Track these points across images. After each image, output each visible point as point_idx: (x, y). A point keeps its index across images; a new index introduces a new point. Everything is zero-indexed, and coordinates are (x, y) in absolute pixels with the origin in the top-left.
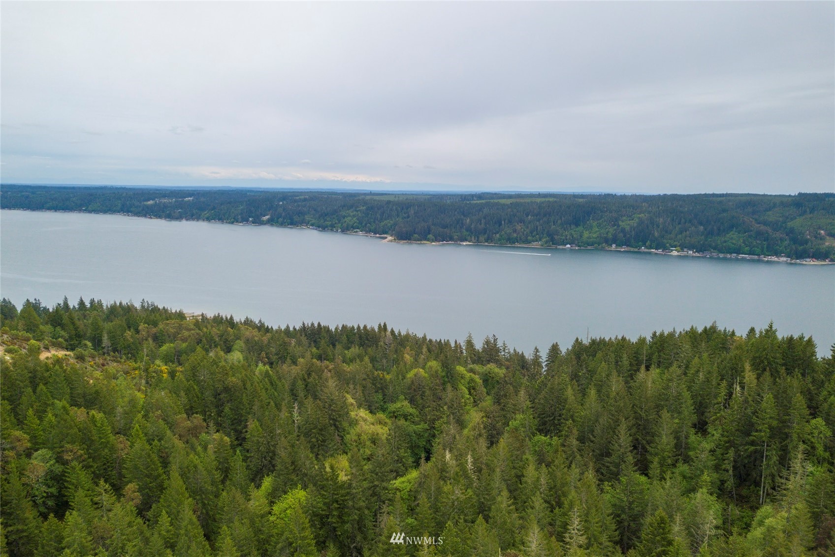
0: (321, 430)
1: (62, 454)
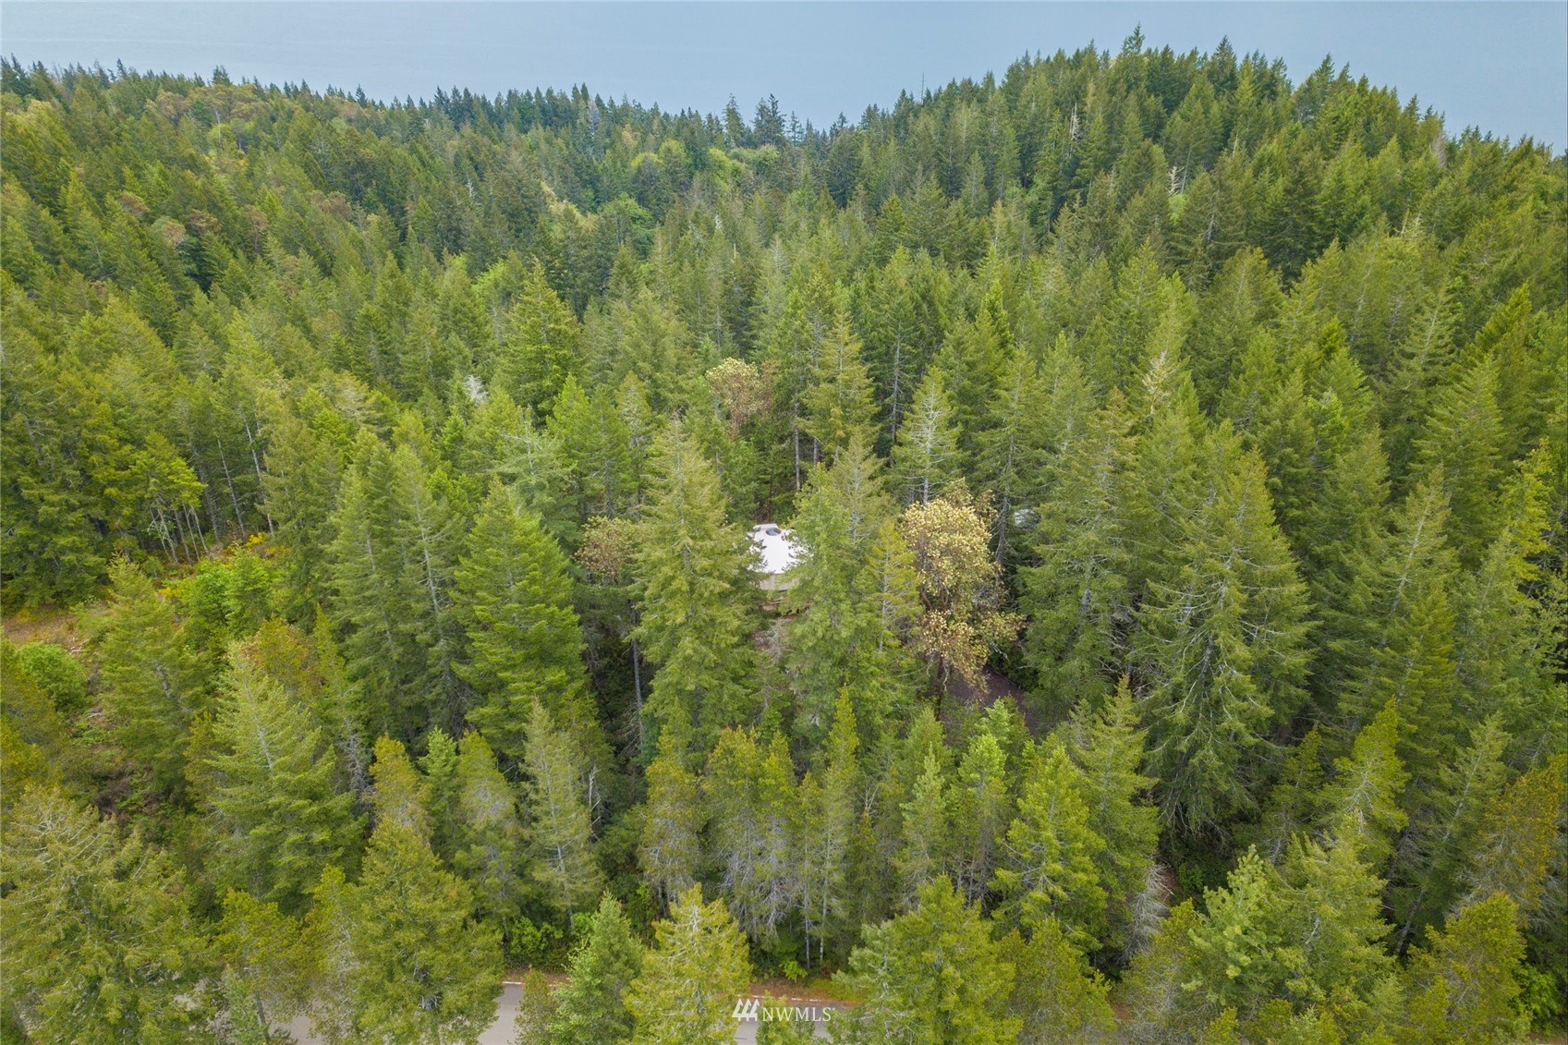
1: (192, 223)
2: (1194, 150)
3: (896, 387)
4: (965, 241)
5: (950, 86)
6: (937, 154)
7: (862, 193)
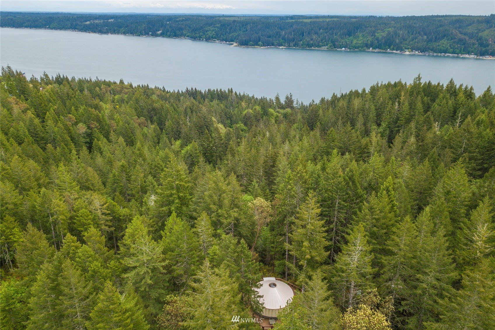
0: (200, 128)
1: (90, 125)
2: (443, 116)
3: (335, 219)
4: (360, 147)
5: (350, 92)
6: (346, 114)
7: (319, 125)
